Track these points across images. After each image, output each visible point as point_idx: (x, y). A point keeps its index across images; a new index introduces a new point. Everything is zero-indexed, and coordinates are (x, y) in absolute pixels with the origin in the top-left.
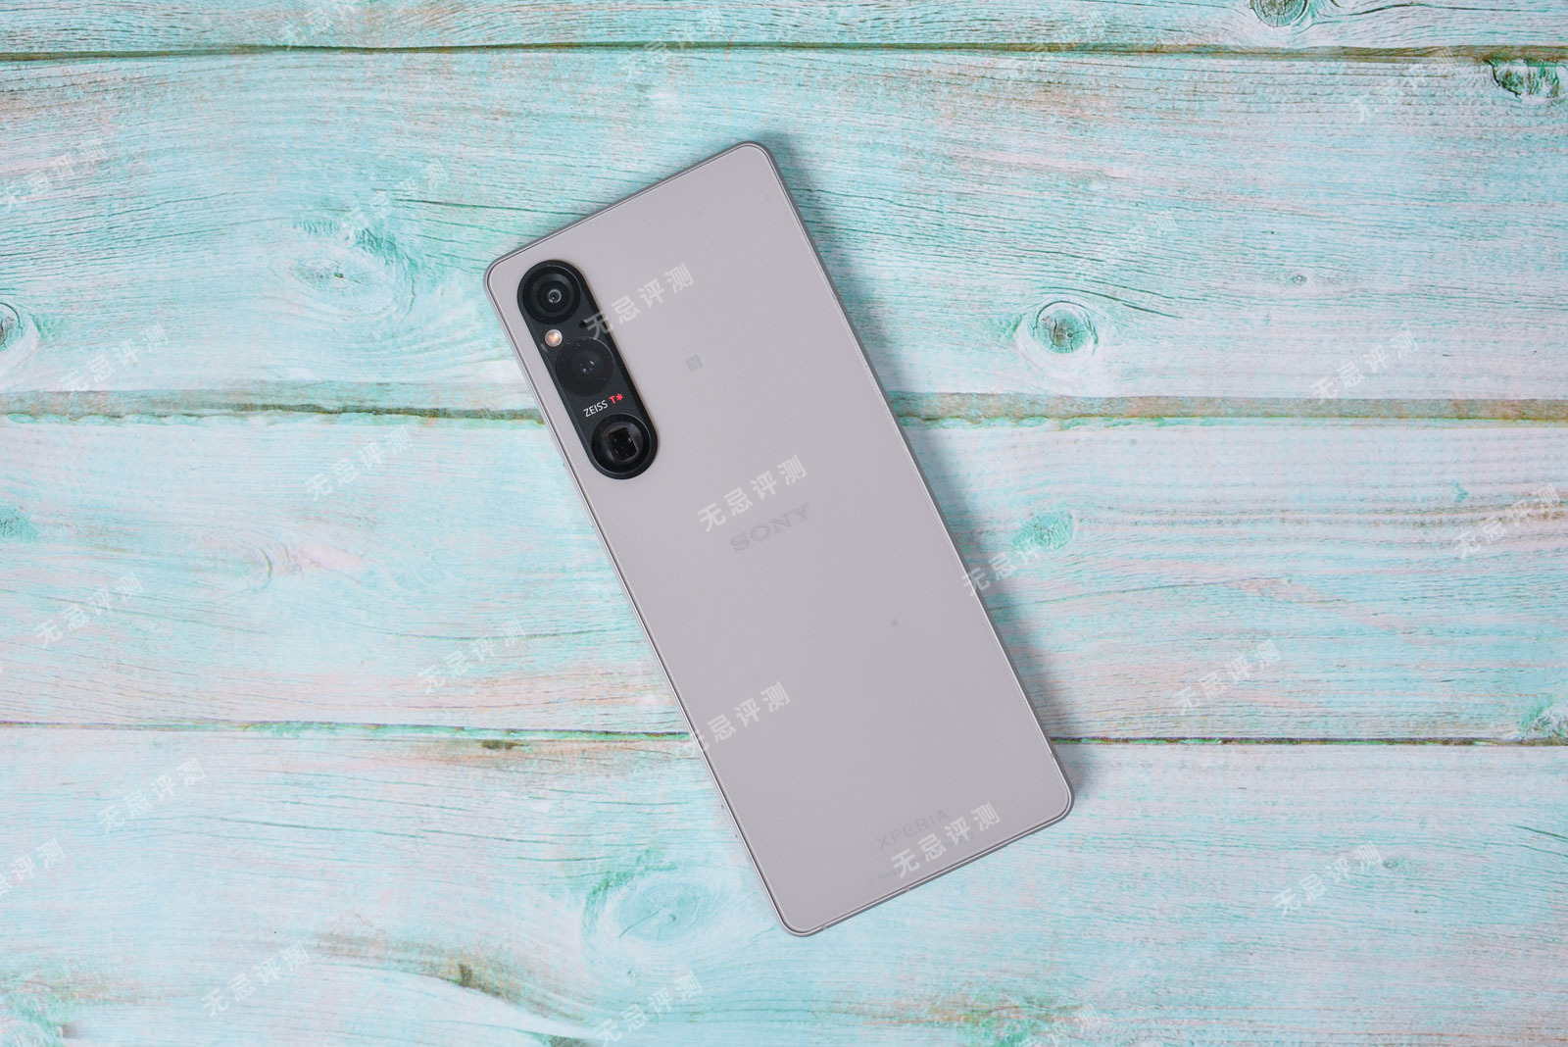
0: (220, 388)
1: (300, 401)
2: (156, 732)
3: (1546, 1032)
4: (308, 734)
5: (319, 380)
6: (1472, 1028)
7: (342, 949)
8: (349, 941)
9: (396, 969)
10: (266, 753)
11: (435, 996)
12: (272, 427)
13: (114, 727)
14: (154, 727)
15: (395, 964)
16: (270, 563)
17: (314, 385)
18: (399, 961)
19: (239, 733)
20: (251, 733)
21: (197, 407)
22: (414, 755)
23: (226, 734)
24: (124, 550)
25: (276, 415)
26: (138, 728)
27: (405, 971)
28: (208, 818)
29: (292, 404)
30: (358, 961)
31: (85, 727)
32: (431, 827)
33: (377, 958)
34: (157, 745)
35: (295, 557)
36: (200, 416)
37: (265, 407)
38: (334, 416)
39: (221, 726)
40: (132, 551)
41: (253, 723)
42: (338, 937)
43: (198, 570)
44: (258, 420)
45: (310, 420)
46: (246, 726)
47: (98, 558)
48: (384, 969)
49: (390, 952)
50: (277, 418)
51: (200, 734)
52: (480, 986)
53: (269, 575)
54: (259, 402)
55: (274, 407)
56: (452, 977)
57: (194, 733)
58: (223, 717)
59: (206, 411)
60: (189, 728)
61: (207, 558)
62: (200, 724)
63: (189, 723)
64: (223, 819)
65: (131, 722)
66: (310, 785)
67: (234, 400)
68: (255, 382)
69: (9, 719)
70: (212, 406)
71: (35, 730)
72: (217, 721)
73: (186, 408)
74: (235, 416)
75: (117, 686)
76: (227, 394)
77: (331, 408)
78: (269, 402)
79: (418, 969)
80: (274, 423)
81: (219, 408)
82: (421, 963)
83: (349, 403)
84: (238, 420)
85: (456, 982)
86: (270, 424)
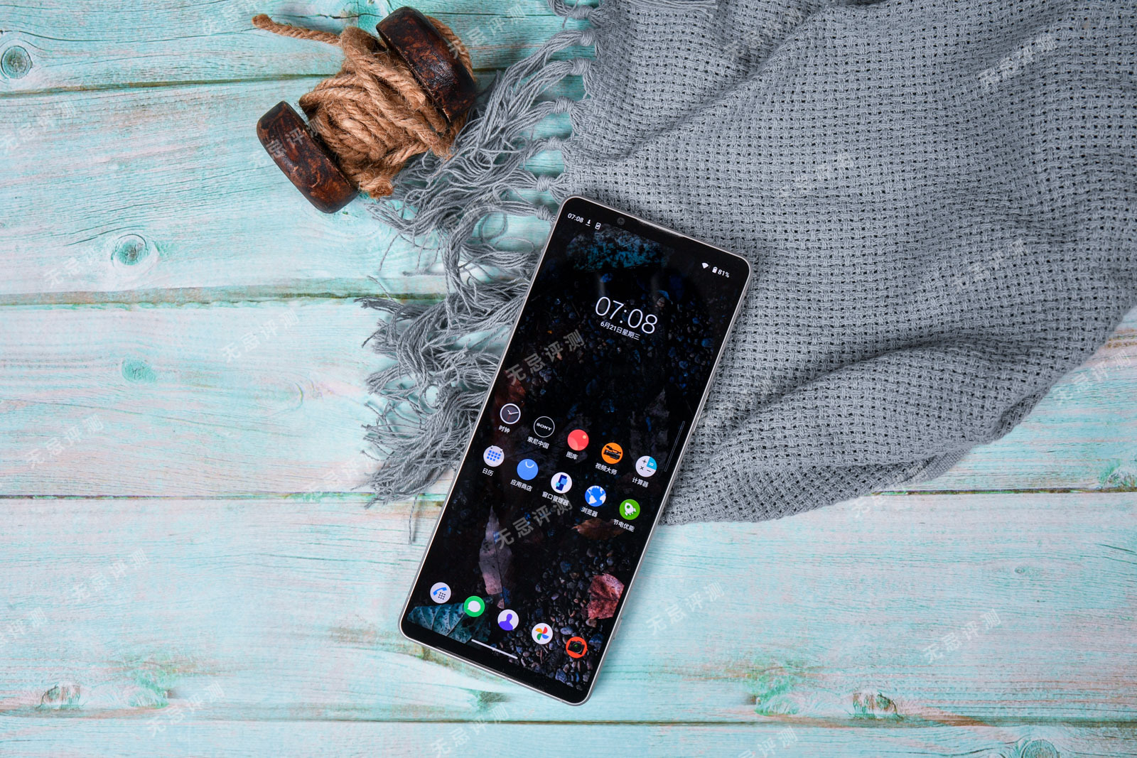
0: (271, 284)
1: (321, 291)
2: (229, 501)
3: (1126, 679)
4: (325, 500)
5: (334, 278)
6: (1078, 677)
7: (346, 637)
8: (351, 632)
9: (382, 649)
10: (299, 512)
11: (406, 667)
12: (304, 308)
13: (202, 498)
14: (228, 498)
15: (381, 646)
16: (302, 392)
17: (330, 281)
18: (383, 644)
19: (282, 501)
20: (290, 500)
21: (256, 296)
22: (393, 512)
23: (273, 501)
24: (210, 386)
25: (306, 300)
26: (218, 498)
27: (387, 650)
28: (261, 554)
29: (316, 293)
30: (357, 645)
31: (184, 498)
32: (403, 558)
33: (369, 642)
34: (230, 509)
35: (318, 388)
36: (258, 302)
37: (300, 295)
38: (342, 300)
39: (270, 496)
40: (216, 387)
41: (291, 494)
42: (345, 629)
43: (257, 397)
44: (295, 303)
45: (327, 302)
46: (287, 495)
47: (194, 392)
48: (373, 650)
49: (377, 638)
50: (308, 302)
51: (257, 501)
52: (435, 660)
53: (302, 400)
54: (295, 292)
55: (305, 295)
56: (417, 654)
57: (254, 501)
58: (272, 490)
59: (262, 299)
60: (249, 498)
61: (263, 390)
62: (257, 495)
63: (250, 494)
64: (271, 555)
65: (214, 494)
66: (327, 532)
67: (279, 291)
68: (293, 280)
69: (136, 494)
70: (266, 295)
71: (152, 501)
72: (268, 493)
73: (250, 296)
74: (281, 301)
75: (205, 472)
76: (276, 287)
77: (340, 295)
78: (301, 292)
79: (396, 650)
80: (305, 305)
81: (270, 296)
82: (398, 645)
83: (352, 291)
84: (282, 304)
85: (420, 657)
86: (302, 306)
